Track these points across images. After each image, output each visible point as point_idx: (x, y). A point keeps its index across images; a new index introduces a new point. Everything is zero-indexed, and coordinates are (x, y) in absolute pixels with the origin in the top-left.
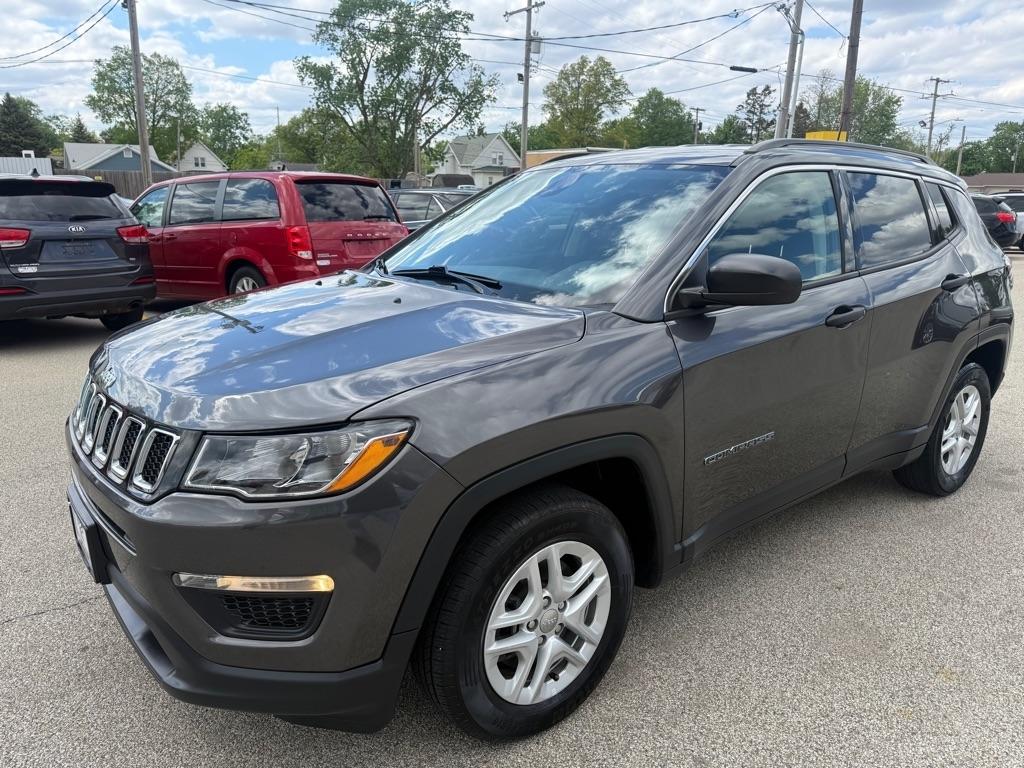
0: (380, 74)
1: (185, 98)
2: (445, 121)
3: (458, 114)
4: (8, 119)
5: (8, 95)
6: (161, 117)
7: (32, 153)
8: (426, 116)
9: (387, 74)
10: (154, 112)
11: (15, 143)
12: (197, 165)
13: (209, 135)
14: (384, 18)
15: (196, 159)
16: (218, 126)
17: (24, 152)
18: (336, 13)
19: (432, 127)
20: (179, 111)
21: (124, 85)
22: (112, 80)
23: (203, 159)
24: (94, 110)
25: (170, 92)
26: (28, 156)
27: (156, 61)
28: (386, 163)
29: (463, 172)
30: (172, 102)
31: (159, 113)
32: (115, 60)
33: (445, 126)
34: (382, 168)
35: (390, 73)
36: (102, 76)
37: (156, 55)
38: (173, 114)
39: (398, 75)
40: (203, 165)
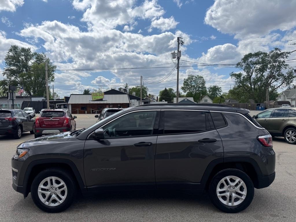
0: (256, 74)
1: (204, 85)
2: (279, 85)
3: (283, 83)
4: (165, 93)
5: (166, 88)
6: (197, 90)
7: (164, 100)
8: (272, 84)
9: (259, 73)
10: (196, 89)
11: (165, 98)
12: (205, 101)
13: (210, 93)
14: (258, 58)
15: (205, 100)
16: (213, 91)
17: (163, 100)
18: (243, 59)
19: (274, 87)
20: (202, 88)
21: (190, 83)
22: (187, 83)
23: (207, 100)
24: (183, 90)
25: (200, 84)
26: (163, 101)
27: (198, 77)
28: (257, 99)
29: (287, 100)
30: (201, 86)
31: (197, 89)
32: (188, 78)
33: (279, 87)
34: (255, 100)
35: (260, 73)
36: (185, 82)
37: (198, 76)
38: (200, 89)
39: (263, 73)
40: (207, 101)
